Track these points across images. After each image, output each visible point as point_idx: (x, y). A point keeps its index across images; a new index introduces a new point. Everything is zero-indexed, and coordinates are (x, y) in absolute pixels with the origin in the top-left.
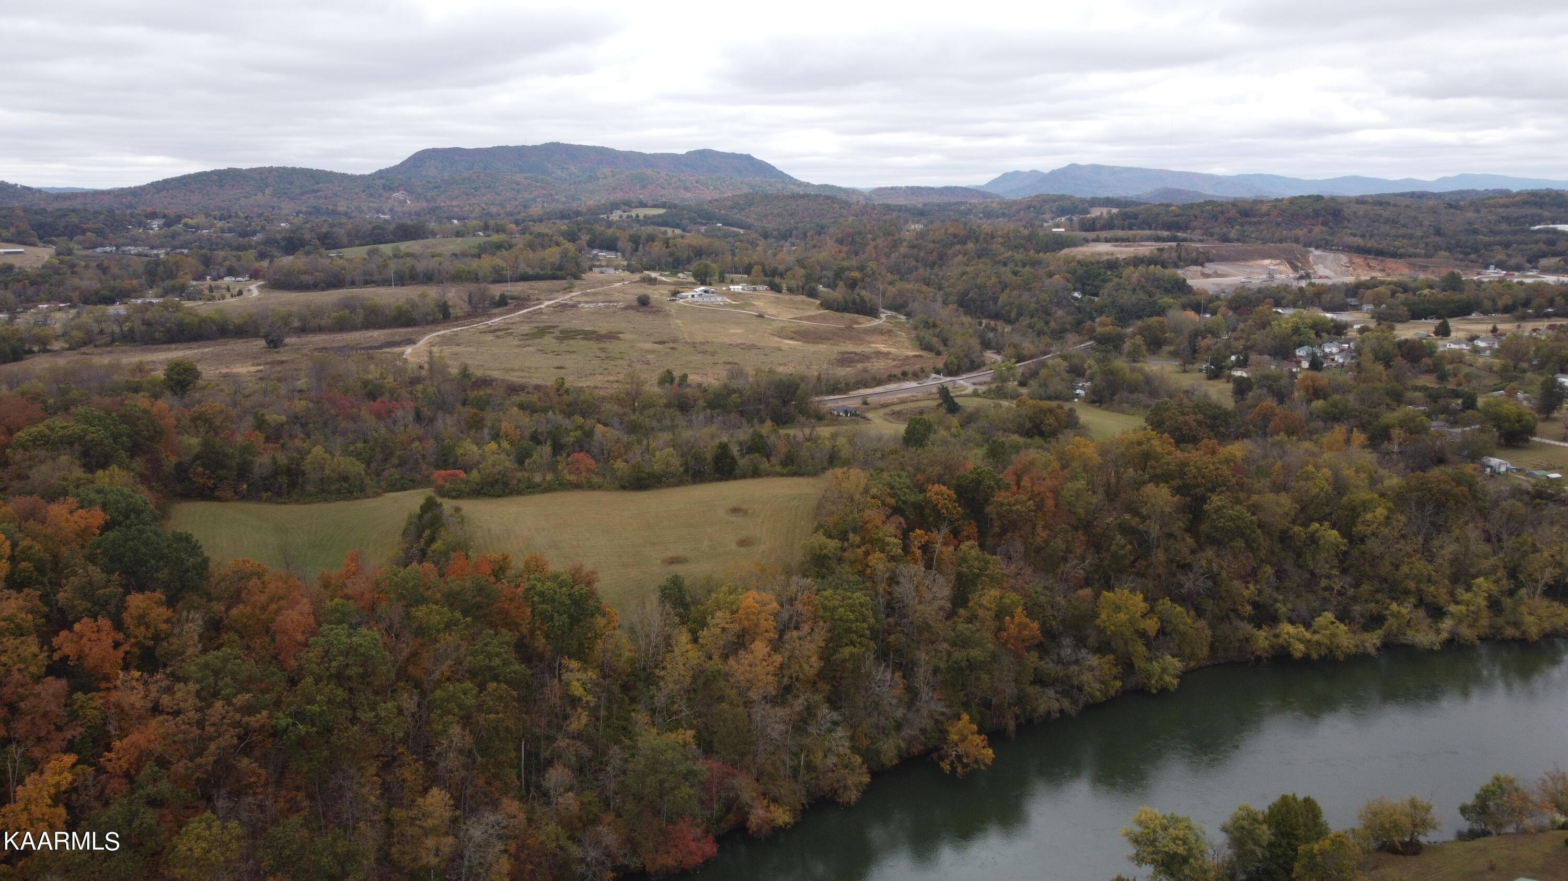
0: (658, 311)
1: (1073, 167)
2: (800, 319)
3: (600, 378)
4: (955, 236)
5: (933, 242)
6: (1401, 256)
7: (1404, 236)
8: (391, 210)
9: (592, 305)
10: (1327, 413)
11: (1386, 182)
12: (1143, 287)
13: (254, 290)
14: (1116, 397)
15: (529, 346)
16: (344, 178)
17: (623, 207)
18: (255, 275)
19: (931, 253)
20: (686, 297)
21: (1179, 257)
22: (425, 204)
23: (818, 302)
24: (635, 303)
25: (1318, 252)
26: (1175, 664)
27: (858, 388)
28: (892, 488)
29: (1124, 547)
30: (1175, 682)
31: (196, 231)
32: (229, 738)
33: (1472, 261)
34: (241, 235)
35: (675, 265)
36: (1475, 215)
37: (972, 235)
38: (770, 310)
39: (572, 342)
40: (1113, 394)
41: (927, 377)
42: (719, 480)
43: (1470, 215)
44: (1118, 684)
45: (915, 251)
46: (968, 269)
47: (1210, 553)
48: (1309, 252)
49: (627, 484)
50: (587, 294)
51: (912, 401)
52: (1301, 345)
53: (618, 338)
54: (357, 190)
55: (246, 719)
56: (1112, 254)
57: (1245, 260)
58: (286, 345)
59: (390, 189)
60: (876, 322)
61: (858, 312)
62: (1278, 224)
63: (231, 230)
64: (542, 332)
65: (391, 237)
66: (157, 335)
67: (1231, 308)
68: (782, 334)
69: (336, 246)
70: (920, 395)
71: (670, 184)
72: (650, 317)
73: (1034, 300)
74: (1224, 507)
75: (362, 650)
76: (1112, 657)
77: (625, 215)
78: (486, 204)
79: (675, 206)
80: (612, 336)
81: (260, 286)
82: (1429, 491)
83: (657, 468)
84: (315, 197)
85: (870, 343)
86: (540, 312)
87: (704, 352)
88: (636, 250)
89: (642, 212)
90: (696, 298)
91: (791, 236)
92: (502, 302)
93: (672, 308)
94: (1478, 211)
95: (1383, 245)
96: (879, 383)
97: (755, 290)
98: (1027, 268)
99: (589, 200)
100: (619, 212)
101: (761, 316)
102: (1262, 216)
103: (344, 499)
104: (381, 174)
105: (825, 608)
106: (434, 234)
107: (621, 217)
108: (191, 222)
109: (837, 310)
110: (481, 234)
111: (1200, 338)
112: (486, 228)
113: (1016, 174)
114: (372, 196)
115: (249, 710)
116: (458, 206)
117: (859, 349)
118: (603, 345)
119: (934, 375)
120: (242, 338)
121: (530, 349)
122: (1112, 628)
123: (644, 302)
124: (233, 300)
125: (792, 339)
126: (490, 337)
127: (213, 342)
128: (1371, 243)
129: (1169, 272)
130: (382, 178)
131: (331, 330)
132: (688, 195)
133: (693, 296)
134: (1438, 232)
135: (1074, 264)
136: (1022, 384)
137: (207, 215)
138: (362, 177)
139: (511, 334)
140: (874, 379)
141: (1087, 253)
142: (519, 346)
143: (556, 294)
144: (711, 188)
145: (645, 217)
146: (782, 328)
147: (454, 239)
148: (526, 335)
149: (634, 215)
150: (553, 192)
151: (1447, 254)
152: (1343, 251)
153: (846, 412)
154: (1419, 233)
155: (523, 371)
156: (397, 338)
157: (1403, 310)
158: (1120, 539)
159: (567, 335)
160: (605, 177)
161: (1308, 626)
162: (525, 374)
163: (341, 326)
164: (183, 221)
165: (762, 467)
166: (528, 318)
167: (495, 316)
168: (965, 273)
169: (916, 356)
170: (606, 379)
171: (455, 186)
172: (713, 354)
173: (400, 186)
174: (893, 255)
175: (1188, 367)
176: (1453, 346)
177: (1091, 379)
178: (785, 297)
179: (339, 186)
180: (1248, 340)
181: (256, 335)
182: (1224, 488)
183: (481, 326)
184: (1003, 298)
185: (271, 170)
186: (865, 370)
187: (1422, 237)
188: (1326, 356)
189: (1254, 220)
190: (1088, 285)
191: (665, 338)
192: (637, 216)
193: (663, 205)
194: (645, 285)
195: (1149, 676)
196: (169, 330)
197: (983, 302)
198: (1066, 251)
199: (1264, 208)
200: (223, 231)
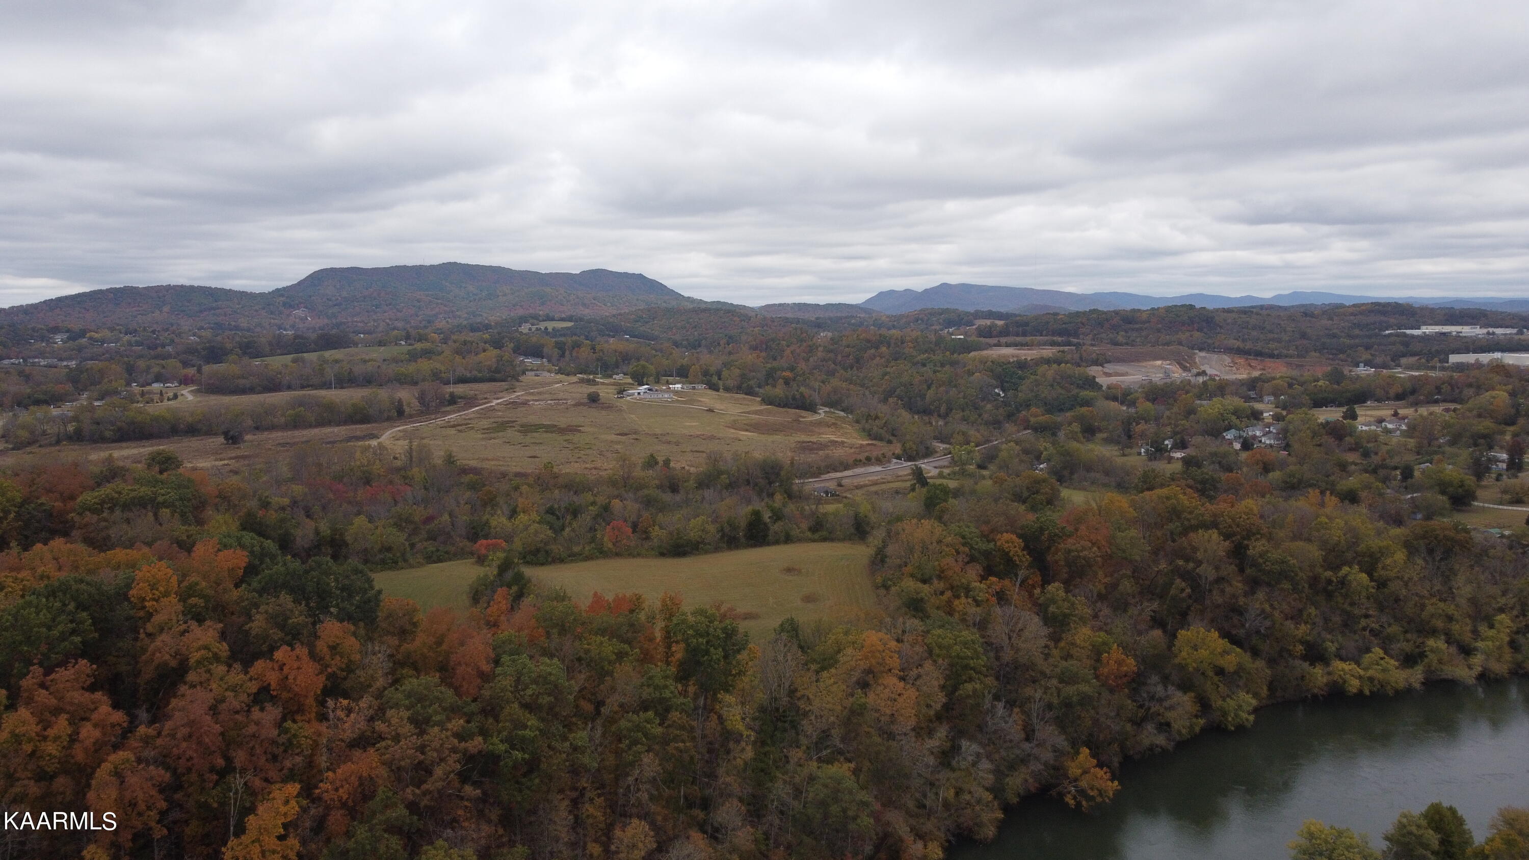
0: (609, 407)
1: (944, 286)
2: (748, 413)
3: (576, 465)
4: (868, 341)
5: (848, 346)
6: (1279, 356)
7: (1273, 340)
8: (293, 327)
9: (542, 403)
10: (1286, 482)
11: (1229, 299)
12: (1059, 383)
13: (188, 395)
14: (1075, 476)
15: (494, 438)
16: (243, 296)
17: (531, 321)
18: (185, 381)
19: (848, 356)
20: (633, 394)
21: (1081, 358)
22: (326, 321)
23: (759, 399)
24: (586, 401)
25: (1203, 354)
26: (1248, 700)
27: (829, 472)
28: (963, 537)
29: (1183, 590)
30: (1252, 718)
31: (102, 344)
32: (453, 764)
33: (1342, 361)
34: (149, 348)
35: (608, 369)
36: (1330, 322)
37: (883, 341)
38: (718, 406)
39: (535, 434)
40: (1072, 473)
41: (889, 462)
42: (754, 546)
43: (1325, 322)
44: (1202, 721)
45: (832, 355)
46: (888, 370)
47: (1261, 595)
48: (1195, 354)
49: (665, 551)
50: (532, 394)
51: (884, 483)
52: (1228, 428)
53: (579, 431)
54: (257, 308)
55: (463, 744)
56: (1017, 356)
57: (1138, 361)
58: (245, 442)
59: (290, 306)
60: (817, 417)
61: (797, 408)
62: (1159, 331)
63: (138, 344)
64: (502, 426)
65: (313, 346)
66: (108, 434)
67: (1148, 400)
68: (734, 425)
69: (258, 355)
70: (889, 478)
71: (568, 301)
72: (604, 413)
73: (961, 395)
74: (1267, 551)
75: (552, 678)
76: (1193, 694)
77: (534, 328)
78: (390, 319)
79: (581, 320)
80: (572, 429)
81: (192, 391)
82: (1436, 538)
83: (693, 535)
84: (214, 314)
85: (820, 434)
86: (492, 409)
87: (669, 443)
88: (563, 355)
89: (551, 325)
90: (642, 396)
91: (700, 346)
92: (453, 400)
93: (620, 403)
94: (1332, 319)
95: (1259, 347)
96: (847, 468)
97: (694, 388)
98: (947, 367)
99: (494, 316)
100: (528, 325)
101: (711, 410)
102: (1144, 322)
103: (390, 569)
104: (278, 292)
105: (940, 647)
106: (356, 344)
107: (530, 329)
108: (96, 335)
109: (779, 406)
110: (403, 343)
111: (1134, 424)
112: (407, 337)
113: (892, 292)
114: (272, 313)
115: (461, 736)
116: (363, 321)
117: (814, 439)
118: (567, 437)
119: (895, 461)
120: (193, 436)
121: (496, 441)
122: (1194, 664)
123: (594, 399)
124: (170, 403)
125: (747, 430)
126: (452, 431)
127: (166, 441)
128: (1249, 345)
129: (1078, 371)
130: (282, 296)
131: (285, 427)
132: (587, 311)
133: (639, 393)
134: (1304, 336)
135: (989, 363)
136: (981, 467)
137: (112, 329)
138: (262, 295)
139: (473, 428)
140: (841, 463)
141: (994, 356)
142: (483, 439)
143: (501, 394)
144: (609, 304)
145: (553, 329)
146: (734, 421)
147: (376, 348)
148: (488, 429)
149: (543, 328)
150: (454, 309)
151: (1317, 354)
152: (1224, 352)
153: (827, 493)
154: (1286, 338)
155: (497, 460)
156: (358, 433)
157: (1306, 399)
158: (1179, 582)
159: (527, 429)
160: (505, 295)
161: (1358, 664)
162: (501, 463)
163: (296, 423)
164: (88, 335)
165: (793, 533)
166: (484, 414)
167: (449, 413)
168: (886, 374)
169: (868, 444)
170: (583, 466)
171: (356, 304)
172: (677, 444)
173: (301, 303)
174: (811, 359)
175: (1127, 451)
176: (1364, 428)
177: (1048, 460)
178: (722, 393)
179: (239, 304)
180: (1176, 426)
181: (210, 433)
182: (1259, 536)
183: (439, 422)
184: (930, 394)
185: (169, 288)
186: (827, 456)
187: (1290, 341)
188: (1254, 437)
189: (1137, 326)
190: (1007, 382)
191: (626, 431)
192: (546, 329)
193: (570, 319)
194: (584, 385)
195: (1225, 714)
196: (120, 429)
197: (910, 398)
198: (972, 354)
199: (1145, 316)
200: (130, 344)
